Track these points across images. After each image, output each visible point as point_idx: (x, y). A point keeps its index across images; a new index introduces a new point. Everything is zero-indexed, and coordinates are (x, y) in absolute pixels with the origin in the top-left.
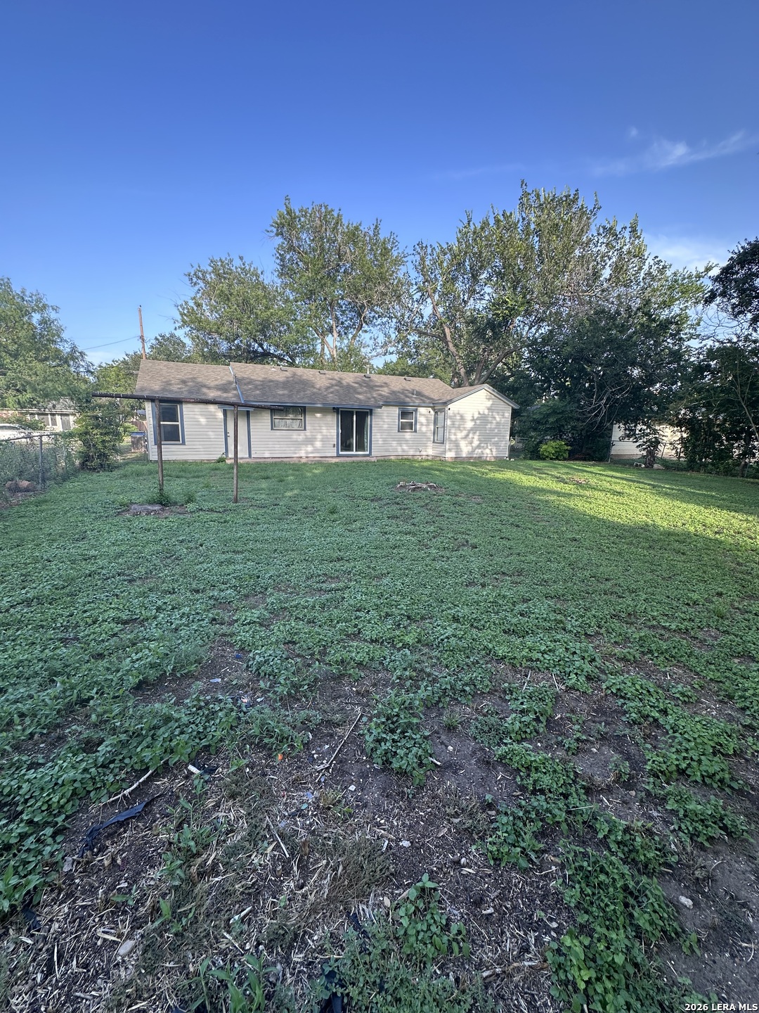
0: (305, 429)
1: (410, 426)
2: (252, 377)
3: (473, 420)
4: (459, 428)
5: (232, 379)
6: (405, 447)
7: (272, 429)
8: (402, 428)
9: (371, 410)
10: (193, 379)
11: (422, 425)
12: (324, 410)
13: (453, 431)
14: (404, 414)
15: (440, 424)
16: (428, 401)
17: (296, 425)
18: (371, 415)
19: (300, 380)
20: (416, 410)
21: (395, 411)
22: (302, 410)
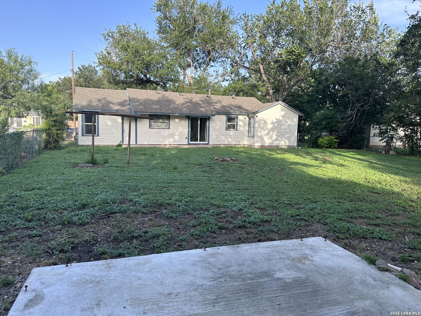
0: (169, 128)
1: (233, 127)
2: (139, 98)
3: (272, 123)
4: (263, 128)
5: (127, 99)
6: (230, 140)
7: (150, 128)
8: (228, 128)
9: (209, 117)
10: (105, 99)
11: (240, 126)
12: (181, 117)
13: (259, 130)
14: (230, 119)
15: (252, 126)
16: (245, 112)
17: (164, 126)
18: (209, 120)
19: (167, 99)
20: (237, 117)
21: (224, 118)
22: (168, 117)
